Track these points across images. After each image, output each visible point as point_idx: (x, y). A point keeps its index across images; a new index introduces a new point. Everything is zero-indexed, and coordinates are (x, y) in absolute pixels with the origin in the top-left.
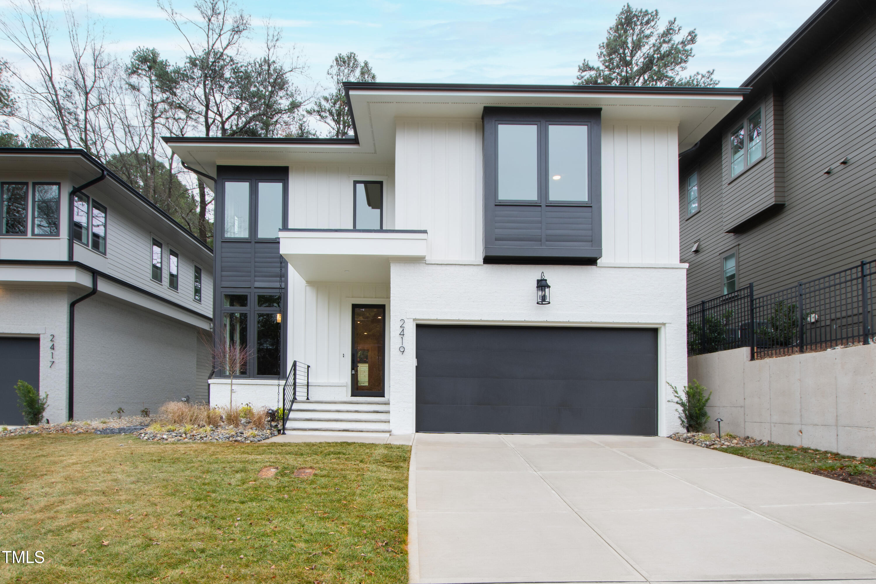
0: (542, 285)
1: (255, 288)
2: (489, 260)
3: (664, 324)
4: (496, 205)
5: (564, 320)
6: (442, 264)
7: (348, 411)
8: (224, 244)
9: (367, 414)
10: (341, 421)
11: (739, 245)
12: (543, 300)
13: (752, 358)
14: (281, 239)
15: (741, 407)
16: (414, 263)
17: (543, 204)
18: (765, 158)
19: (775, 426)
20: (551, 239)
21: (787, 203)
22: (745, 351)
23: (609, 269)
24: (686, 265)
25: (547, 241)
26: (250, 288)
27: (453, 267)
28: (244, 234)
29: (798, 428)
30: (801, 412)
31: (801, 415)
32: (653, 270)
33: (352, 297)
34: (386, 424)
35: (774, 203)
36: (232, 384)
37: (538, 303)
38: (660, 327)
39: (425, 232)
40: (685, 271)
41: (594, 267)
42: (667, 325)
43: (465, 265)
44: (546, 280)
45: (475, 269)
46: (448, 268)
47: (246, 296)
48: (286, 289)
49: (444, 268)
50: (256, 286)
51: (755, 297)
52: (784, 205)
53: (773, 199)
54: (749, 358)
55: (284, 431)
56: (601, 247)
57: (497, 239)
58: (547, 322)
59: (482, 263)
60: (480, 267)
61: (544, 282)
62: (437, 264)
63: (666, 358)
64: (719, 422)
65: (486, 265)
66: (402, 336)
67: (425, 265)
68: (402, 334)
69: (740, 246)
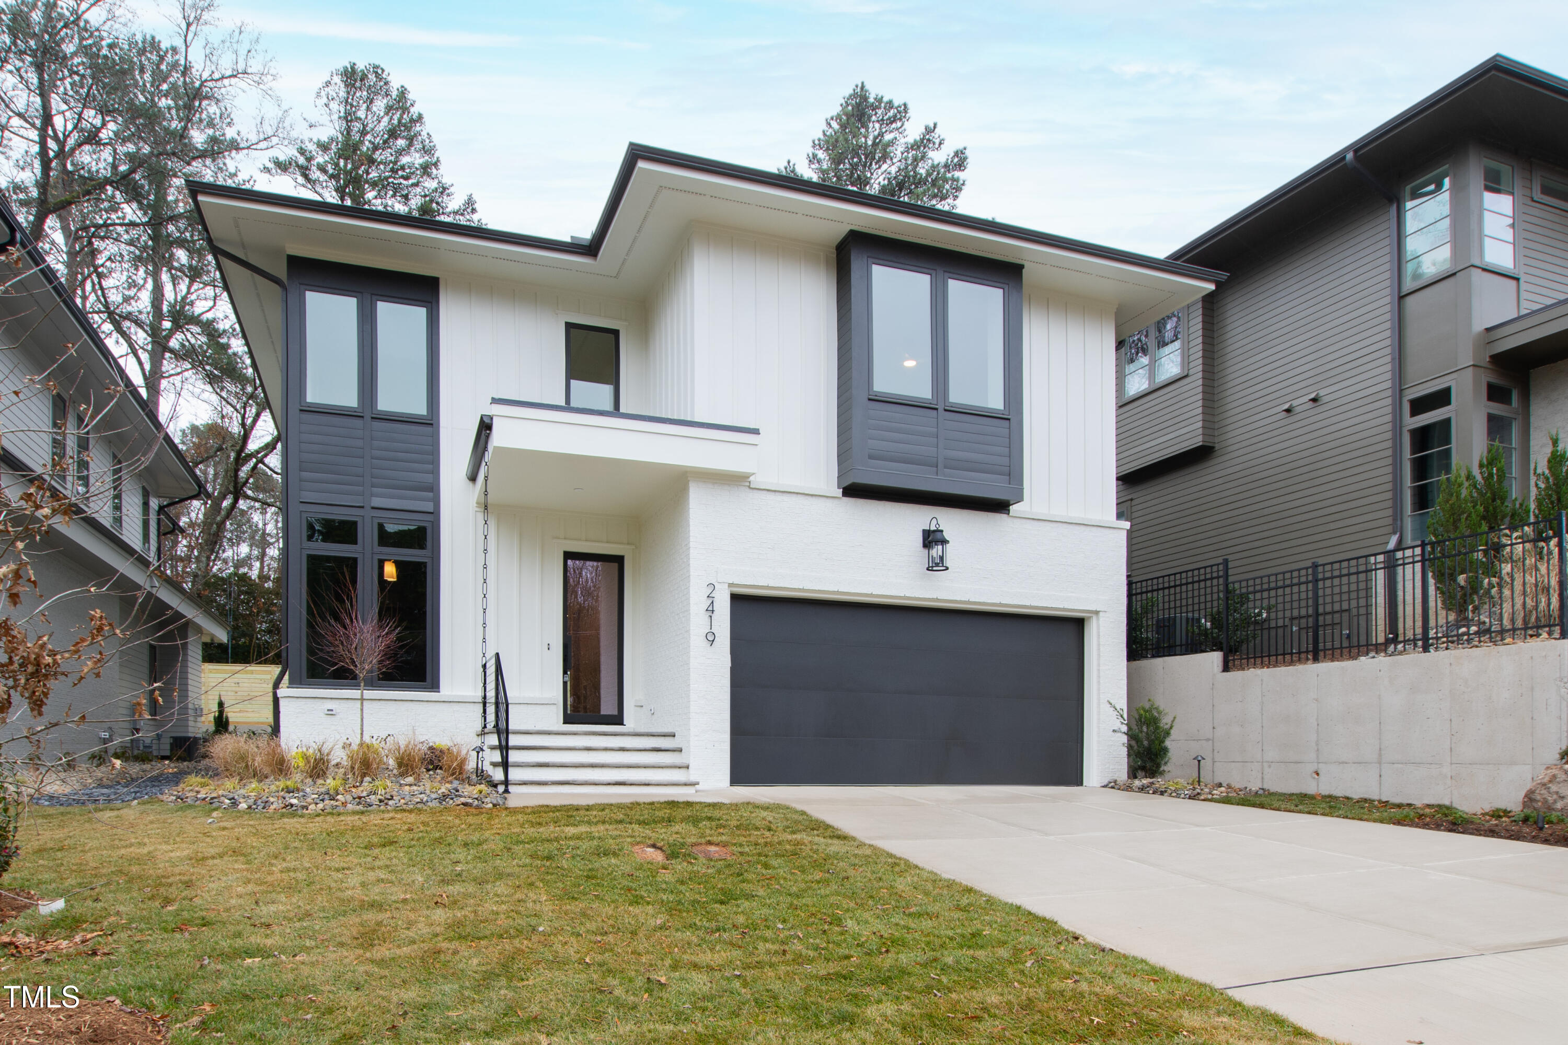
0: (932, 539)
1: (373, 508)
2: (853, 491)
3: (1097, 613)
4: (870, 400)
5: (963, 599)
6: (775, 491)
7: (606, 749)
8: (305, 416)
9: (639, 753)
10: (602, 766)
11: (1132, 500)
12: (937, 565)
13: (1226, 668)
14: (495, 419)
15: (1208, 740)
16: (729, 485)
17: (941, 407)
18: (1186, 376)
19: (1270, 766)
20: (954, 465)
21: (1217, 446)
22: (1215, 658)
23: (1024, 521)
24: (1127, 525)
25: (945, 467)
26: (362, 507)
27: (794, 497)
28: (349, 398)
29: (1313, 767)
30: (1317, 745)
31: (1318, 750)
32: (1083, 528)
33: (565, 539)
34: (682, 771)
35: (1201, 444)
36: (362, 699)
37: (928, 569)
38: (1089, 618)
39: (756, 432)
40: (1124, 533)
41: (1004, 516)
42: (1101, 614)
43: (812, 495)
44: (942, 531)
45: (829, 502)
46: (786, 498)
47: (354, 524)
48: (435, 514)
49: (779, 497)
50: (373, 505)
51: (1231, 579)
52: (1213, 447)
53: (1200, 438)
54: (1221, 667)
55: (507, 786)
56: (1022, 485)
57: (871, 457)
58: (937, 600)
59: (841, 495)
60: (836, 501)
61: (938, 535)
62: (768, 490)
63: (1099, 665)
64: (1199, 761)
65: (846, 499)
66: (710, 613)
67: (748, 490)
68: (711, 610)
69: (1134, 503)
